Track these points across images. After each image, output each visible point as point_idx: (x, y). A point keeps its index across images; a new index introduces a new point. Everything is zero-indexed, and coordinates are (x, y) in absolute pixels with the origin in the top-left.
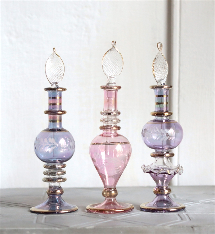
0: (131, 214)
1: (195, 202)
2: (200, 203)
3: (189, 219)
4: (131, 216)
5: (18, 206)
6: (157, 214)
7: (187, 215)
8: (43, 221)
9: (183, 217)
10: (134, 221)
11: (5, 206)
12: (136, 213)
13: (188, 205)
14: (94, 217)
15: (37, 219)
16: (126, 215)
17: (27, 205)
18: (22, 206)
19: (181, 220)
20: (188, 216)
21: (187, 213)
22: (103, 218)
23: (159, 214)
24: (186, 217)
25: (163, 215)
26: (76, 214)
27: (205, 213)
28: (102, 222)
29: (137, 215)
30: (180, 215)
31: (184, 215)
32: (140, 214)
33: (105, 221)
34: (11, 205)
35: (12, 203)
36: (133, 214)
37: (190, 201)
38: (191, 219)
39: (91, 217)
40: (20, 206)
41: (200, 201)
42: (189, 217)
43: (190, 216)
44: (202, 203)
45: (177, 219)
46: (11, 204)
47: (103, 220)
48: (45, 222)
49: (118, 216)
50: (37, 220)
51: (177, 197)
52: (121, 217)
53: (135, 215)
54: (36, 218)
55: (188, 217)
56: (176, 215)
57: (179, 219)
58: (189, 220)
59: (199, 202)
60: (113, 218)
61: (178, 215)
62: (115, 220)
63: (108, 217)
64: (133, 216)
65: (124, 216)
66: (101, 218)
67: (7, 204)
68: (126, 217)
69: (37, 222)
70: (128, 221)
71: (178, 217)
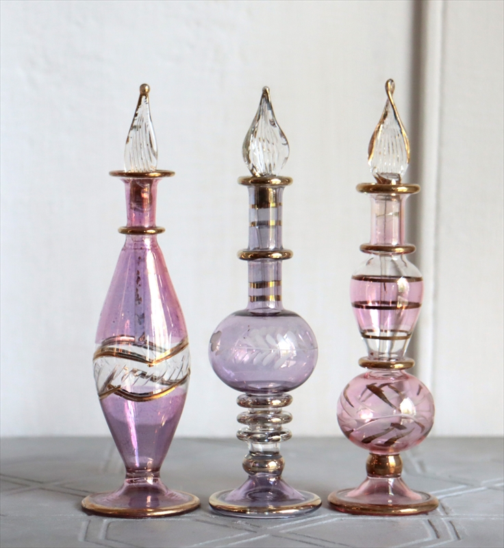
0: (315, 518)
1: (473, 486)
2: (483, 488)
3: (455, 536)
4: (315, 524)
5: (43, 489)
6: (378, 521)
7: (451, 522)
8: (101, 536)
9: (440, 530)
10: (322, 540)
11: (13, 489)
12: (326, 516)
13: (455, 494)
14: (226, 526)
15: (88, 528)
16: (304, 520)
18: (52, 491)
19: (436, 538)
20: (453, 525)
21: (450, 519)
22: (246, 530)
23: (382, 521)
24: (449, 528)
25: (392, 521)
27: (493, 519)
28: (244, 541)
29: (330, 521)
30: (434, 524)
31: (443, 523)
32: (336, 519)
33: (252, 539)
34: (27, 486)
35: (29, 480)
37: (460, 483)
38: (461, 536)
39: (217, 525)
40: (48, 490)
41: (484, 482)
42: (455, 529)
43: (457, 528)
44: (489, 488)
45: (425, 535)
46: (27, 483)
47: (247, 533)
48: (106, 538)
50: (87, 532)
51: (429, 469)
53: (326, 522)
54: (84, 524)
55: (453, 529)
56: (423, 523)
57: (431, 536)
58: (456, 538)
59: (480, 486)
60: (270, 528)
61: (430, 522)
62: (275, 535)
63: (258, 527)
64: (320, 523)
65: (297, 525)
66: (241, 529)
67: (16, 483)
68: (302, 527)
69: (86, 538)
70: (308, 540)
71: (429, 530)
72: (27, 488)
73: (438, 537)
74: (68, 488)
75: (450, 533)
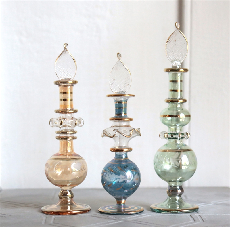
0: (142, 215)
1: (208, 203)
4: (142, 217)
5: (27, 206)
6: (169, 215)
7: (200, 216)
8: (52, 222)
9: (195, 218)
10: (146, 222)
11: (14, 206)
12: (147, 214)
15: (46, 219)
16: (138, 216)
17: (37, 205)
18: (30, 207)
19: (194, 221)
20: (201, 217)
21: (199, 215)
22: (113, 219)
23: (170, 215)
24: (199, 218)
25: (175, 216)
26: (85, 214)
27: (218, 214)
28: (113, 223)
29: (148, 216)
30: (193, 216)
31: (197, 216)
32: (151, 215)
33: (116, 222)
36: (144, 214)
38: (204, 220)
39: (101, 218)
41: (212, 202)
42: (202, 218)
44: (215, 204)
45: (189, 220)
46: (20, 204)
47: (114, 220)
48: (54, 223)
49: (129, 217)
50: (46, 221)
51: (189, 198)
52: (132, 218)
53: (147, 216)
54: (44, 218)
55: (201, 218)
56: (188, 216)
57: (192, 220)
58: (202, 221)
60: (123, 218)
61: (191, 216)
62: (126, 221)
63: (118, 218)
64: (144, 216)
65: (134, 217)
66: (111, 219)
67: (15, 204)
68: (137, 218)
69: (45, 223)
70: (140, 222)
71: (191, 219)
72: (20, 206)
73: (195, 221)
74: (37, 206)
75: (200, 219)
